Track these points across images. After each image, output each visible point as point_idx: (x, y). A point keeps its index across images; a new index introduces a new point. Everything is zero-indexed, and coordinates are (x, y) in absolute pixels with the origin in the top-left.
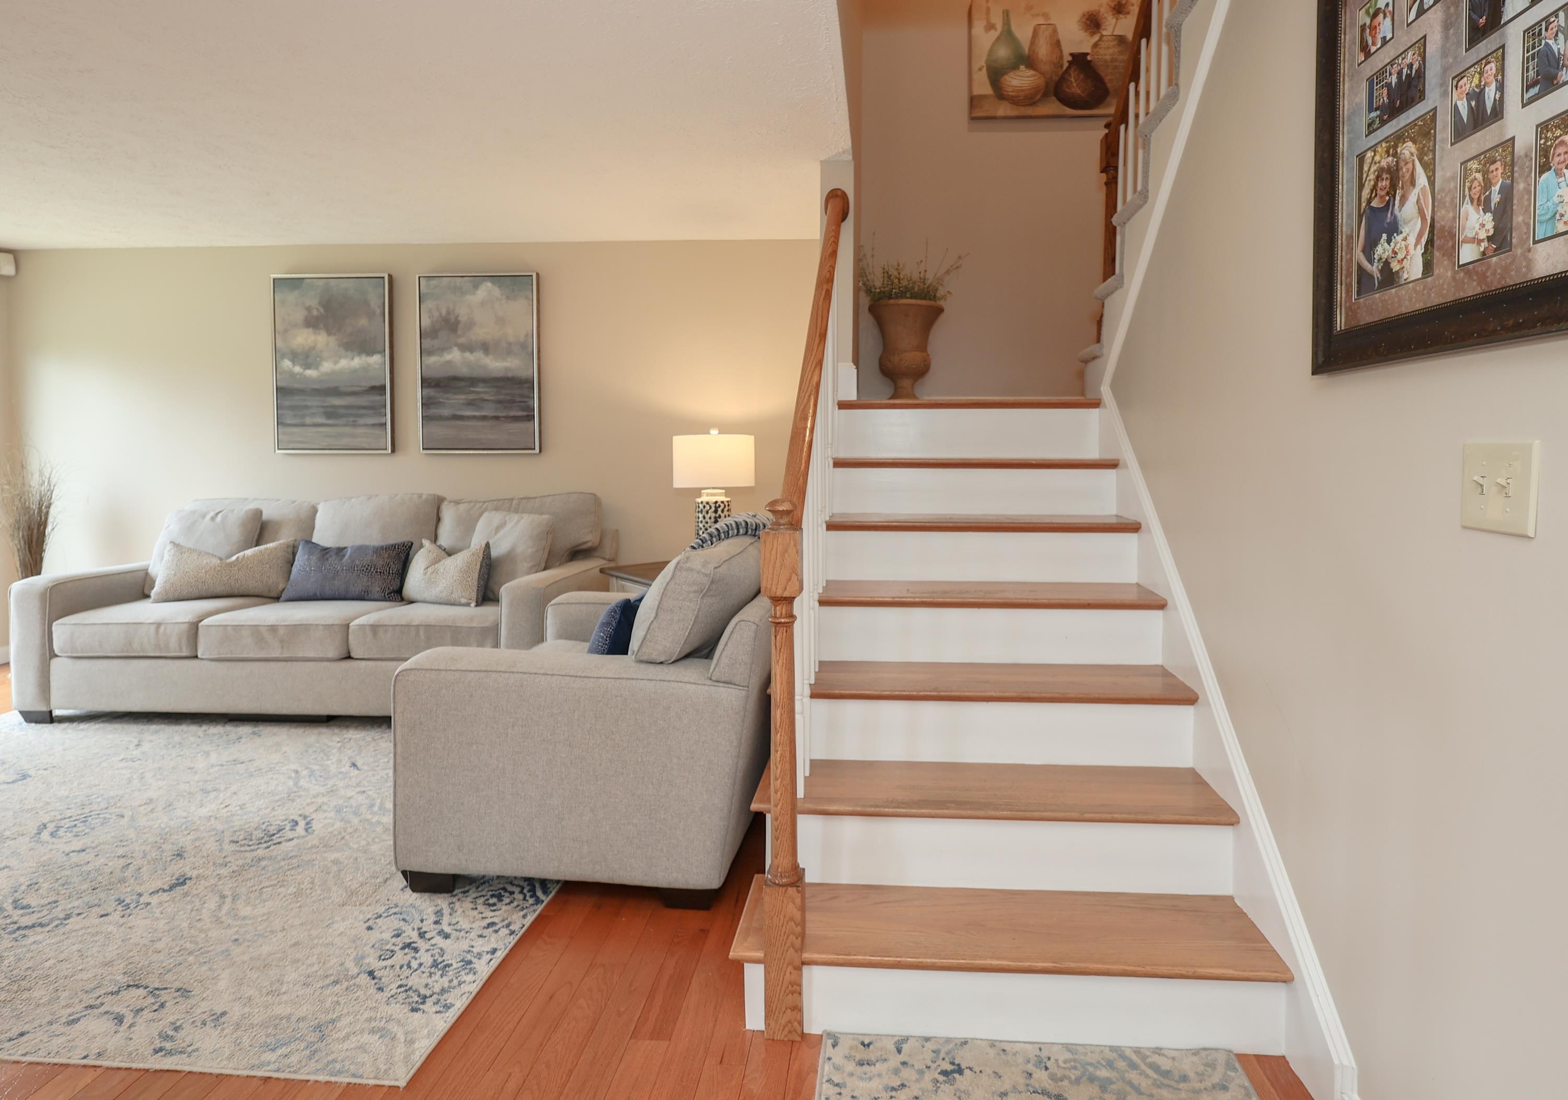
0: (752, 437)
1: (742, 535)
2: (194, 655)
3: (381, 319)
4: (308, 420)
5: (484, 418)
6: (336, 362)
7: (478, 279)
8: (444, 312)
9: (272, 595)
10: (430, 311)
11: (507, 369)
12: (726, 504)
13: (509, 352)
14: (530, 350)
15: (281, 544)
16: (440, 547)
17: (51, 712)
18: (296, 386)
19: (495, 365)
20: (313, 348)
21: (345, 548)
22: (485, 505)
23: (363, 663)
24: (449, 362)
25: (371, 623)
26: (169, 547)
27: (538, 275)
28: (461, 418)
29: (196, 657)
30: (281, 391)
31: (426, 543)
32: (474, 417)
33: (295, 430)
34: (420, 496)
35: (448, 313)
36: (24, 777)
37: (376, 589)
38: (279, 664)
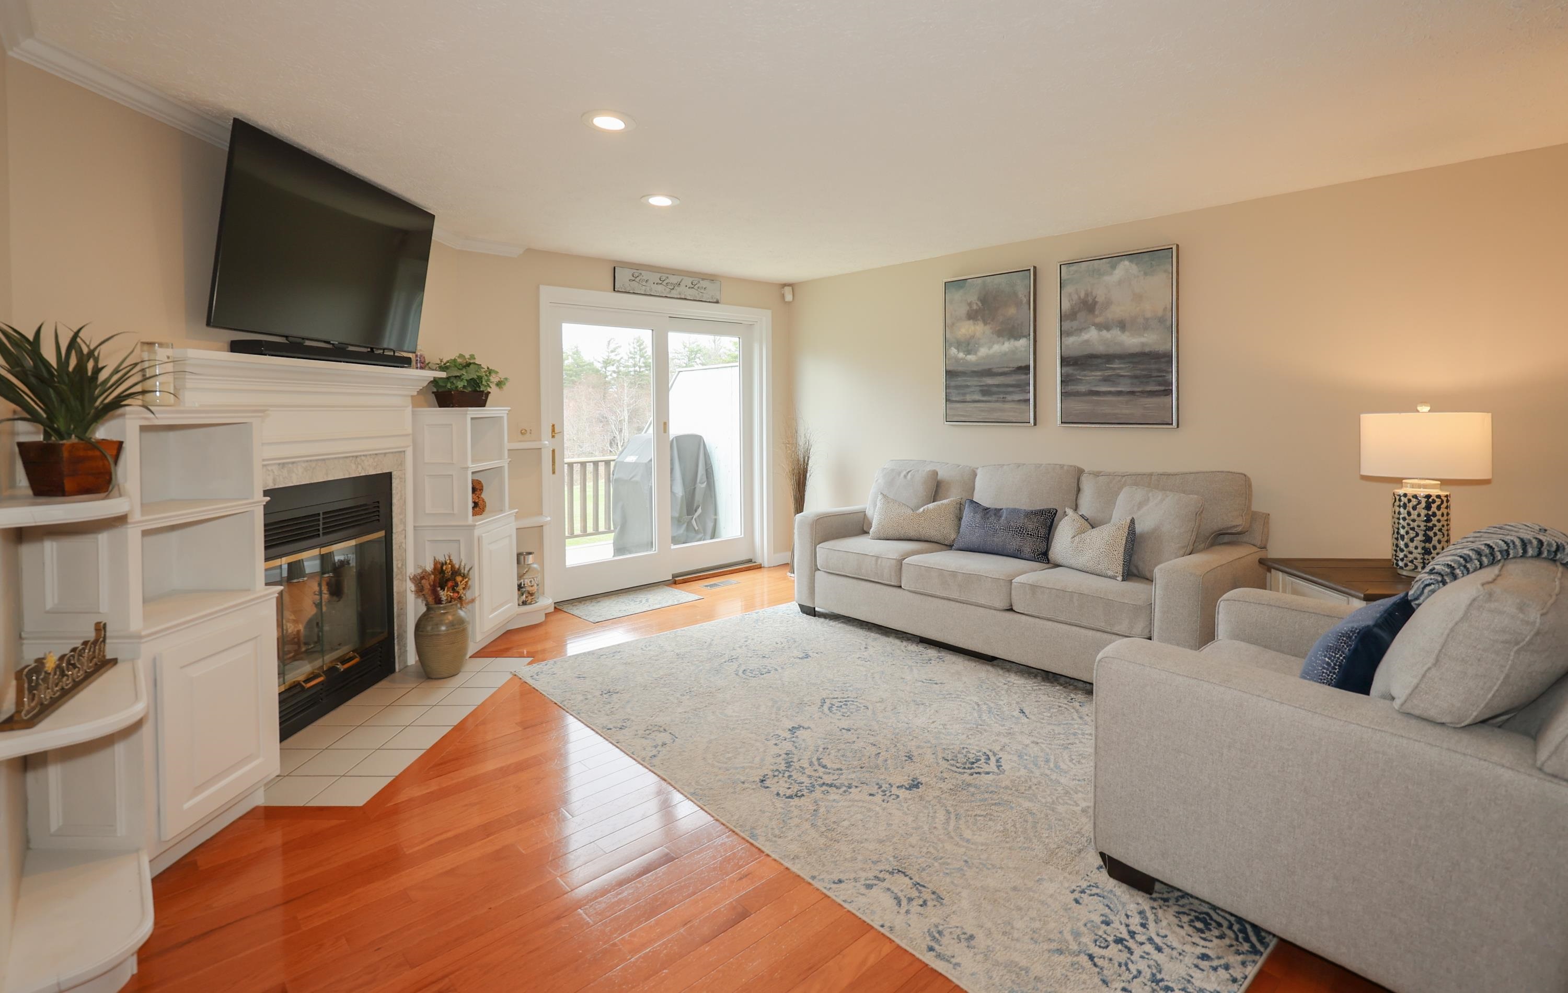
0: (1490, 414)
1: (1532, 557)
2: (899, 585)
3: (1028, 306)
4: (968, 398)
5: (1119, 393)
6: (990, 348)
7: (1115, 259)
8: (1082, 295)
9: (946, 543)
10: (1070, 295)
11: (1143, 344)
12: (1445, 499)
13: (1146, 327)
14: (1169, 323)
15: (951, 501)
16: (1082, 516)
17: (814, 608)
18: (960, 369)
19: (1131, 341)
20: (973, 337)
21: (1001, 509)
22: (1124, 479)
23: (1024, 617)
24: (1087, 341)
25: (1030, 582)
26: (880, 497)
27: (1178, 246)
28: (1097, 393)
29: (901, 587)
30: (950, 374)
31: (1070, 512)
32: (1110, 393)
33: (958, 405)
34: (1062, 466)
35: (1087, 295)
36: (807, 656)
37: (1027, 550)
38: (958, 604)
